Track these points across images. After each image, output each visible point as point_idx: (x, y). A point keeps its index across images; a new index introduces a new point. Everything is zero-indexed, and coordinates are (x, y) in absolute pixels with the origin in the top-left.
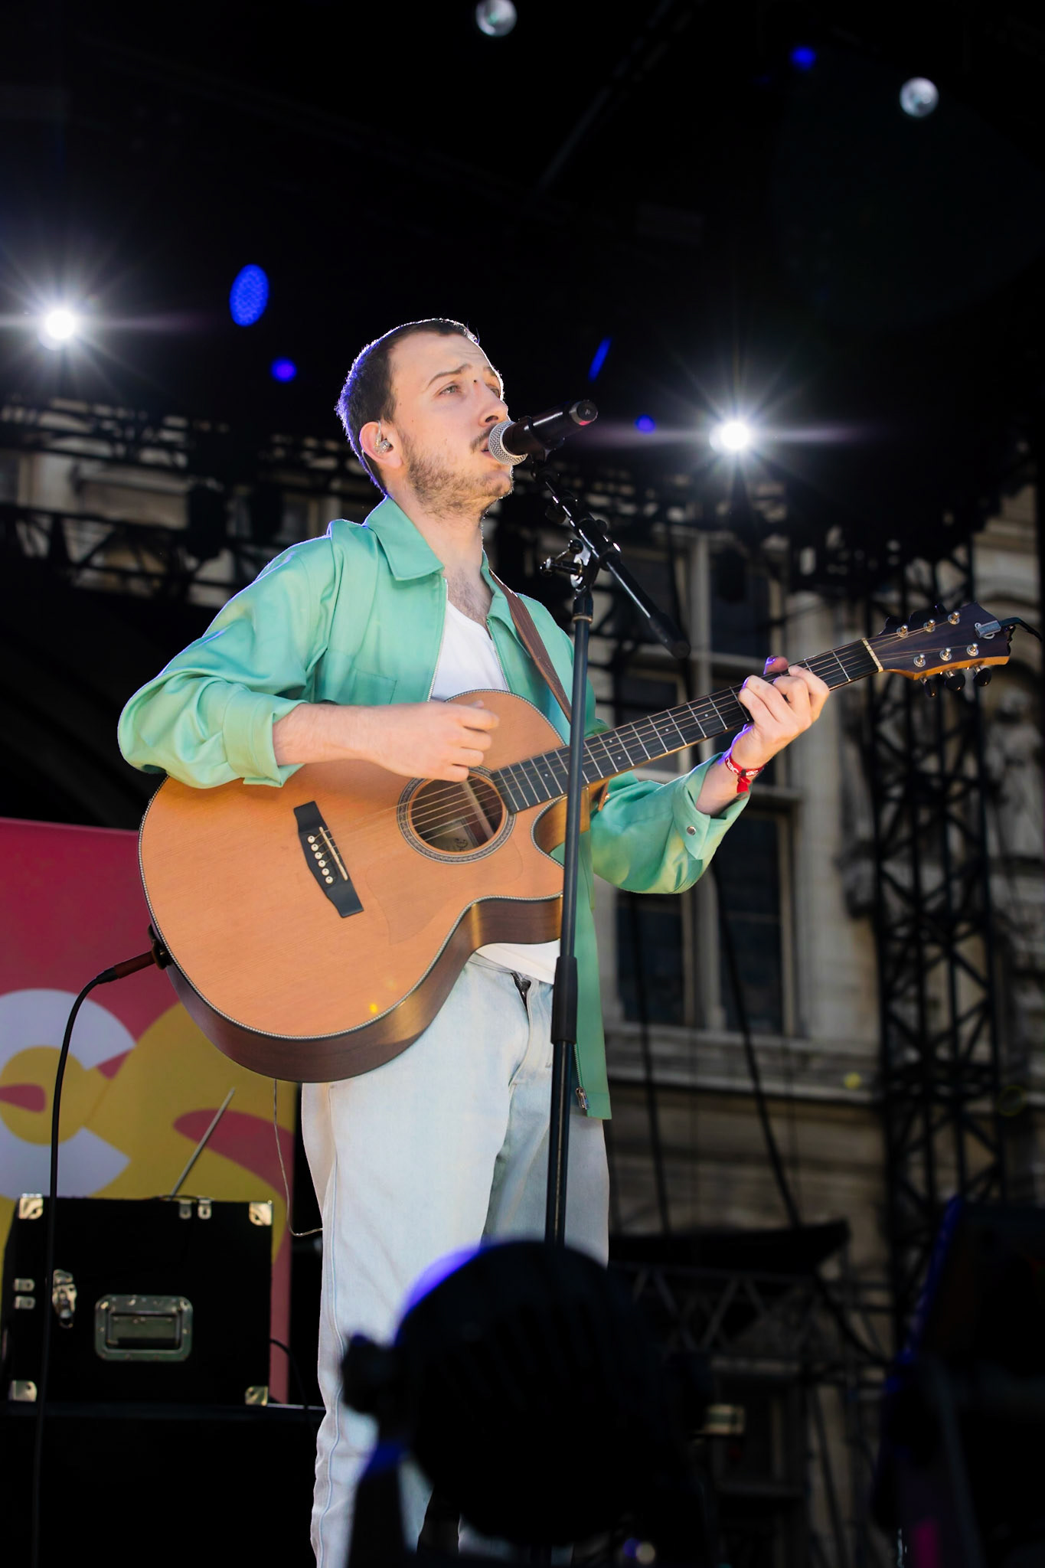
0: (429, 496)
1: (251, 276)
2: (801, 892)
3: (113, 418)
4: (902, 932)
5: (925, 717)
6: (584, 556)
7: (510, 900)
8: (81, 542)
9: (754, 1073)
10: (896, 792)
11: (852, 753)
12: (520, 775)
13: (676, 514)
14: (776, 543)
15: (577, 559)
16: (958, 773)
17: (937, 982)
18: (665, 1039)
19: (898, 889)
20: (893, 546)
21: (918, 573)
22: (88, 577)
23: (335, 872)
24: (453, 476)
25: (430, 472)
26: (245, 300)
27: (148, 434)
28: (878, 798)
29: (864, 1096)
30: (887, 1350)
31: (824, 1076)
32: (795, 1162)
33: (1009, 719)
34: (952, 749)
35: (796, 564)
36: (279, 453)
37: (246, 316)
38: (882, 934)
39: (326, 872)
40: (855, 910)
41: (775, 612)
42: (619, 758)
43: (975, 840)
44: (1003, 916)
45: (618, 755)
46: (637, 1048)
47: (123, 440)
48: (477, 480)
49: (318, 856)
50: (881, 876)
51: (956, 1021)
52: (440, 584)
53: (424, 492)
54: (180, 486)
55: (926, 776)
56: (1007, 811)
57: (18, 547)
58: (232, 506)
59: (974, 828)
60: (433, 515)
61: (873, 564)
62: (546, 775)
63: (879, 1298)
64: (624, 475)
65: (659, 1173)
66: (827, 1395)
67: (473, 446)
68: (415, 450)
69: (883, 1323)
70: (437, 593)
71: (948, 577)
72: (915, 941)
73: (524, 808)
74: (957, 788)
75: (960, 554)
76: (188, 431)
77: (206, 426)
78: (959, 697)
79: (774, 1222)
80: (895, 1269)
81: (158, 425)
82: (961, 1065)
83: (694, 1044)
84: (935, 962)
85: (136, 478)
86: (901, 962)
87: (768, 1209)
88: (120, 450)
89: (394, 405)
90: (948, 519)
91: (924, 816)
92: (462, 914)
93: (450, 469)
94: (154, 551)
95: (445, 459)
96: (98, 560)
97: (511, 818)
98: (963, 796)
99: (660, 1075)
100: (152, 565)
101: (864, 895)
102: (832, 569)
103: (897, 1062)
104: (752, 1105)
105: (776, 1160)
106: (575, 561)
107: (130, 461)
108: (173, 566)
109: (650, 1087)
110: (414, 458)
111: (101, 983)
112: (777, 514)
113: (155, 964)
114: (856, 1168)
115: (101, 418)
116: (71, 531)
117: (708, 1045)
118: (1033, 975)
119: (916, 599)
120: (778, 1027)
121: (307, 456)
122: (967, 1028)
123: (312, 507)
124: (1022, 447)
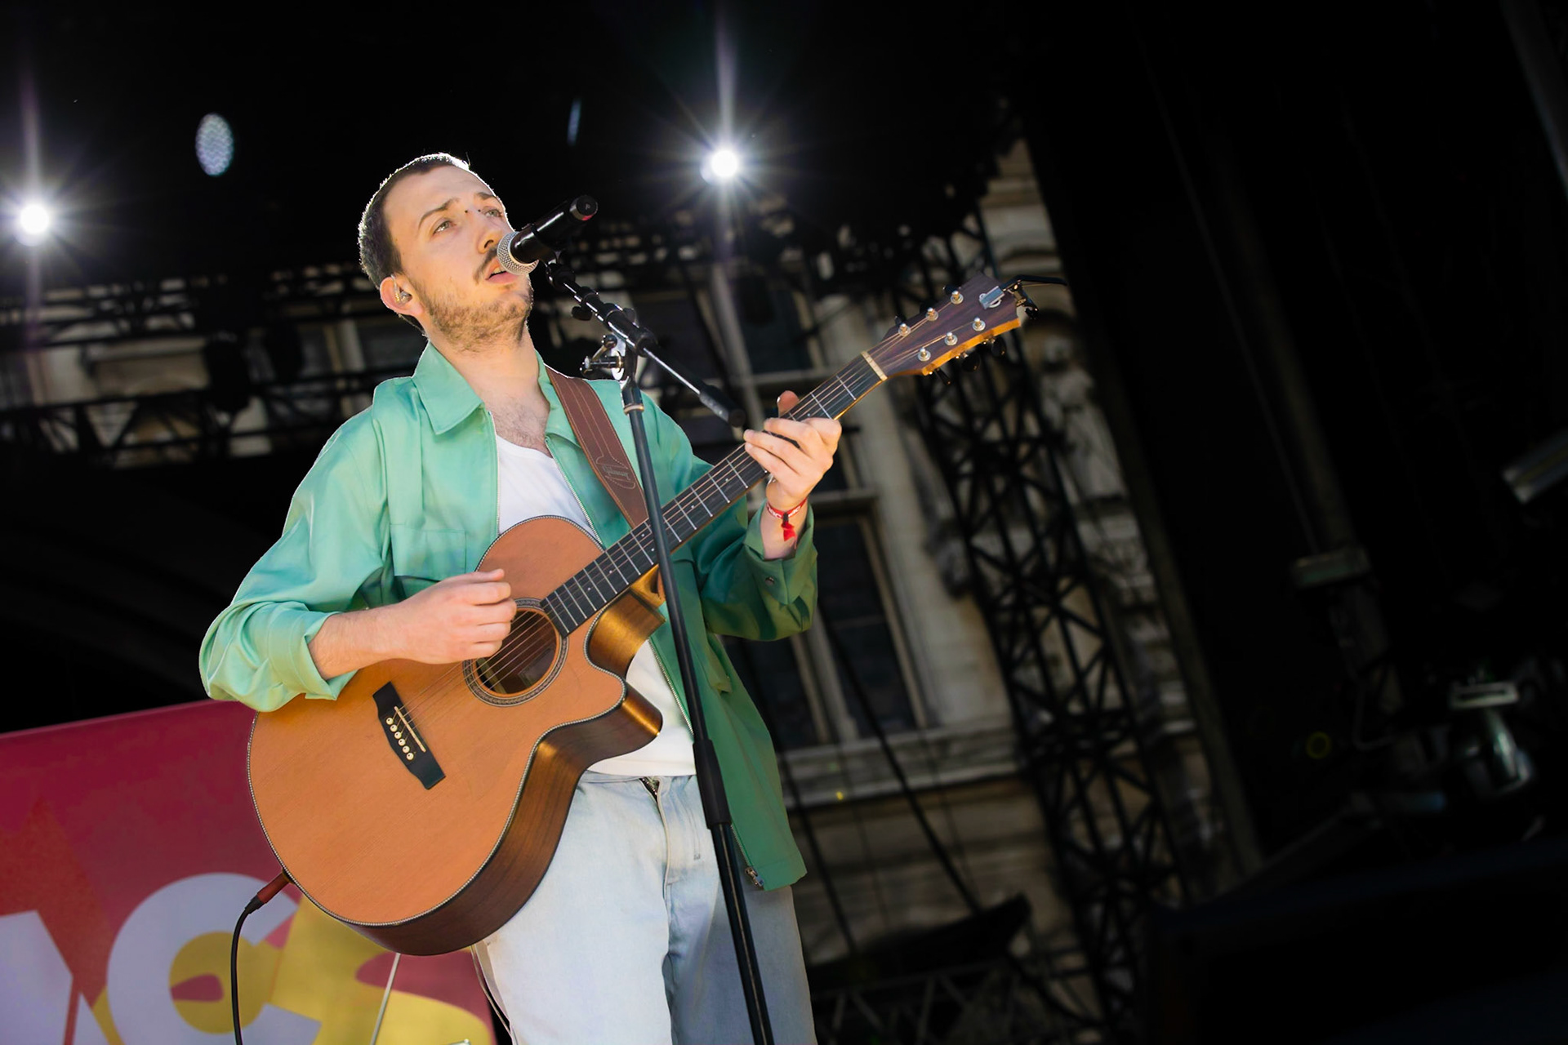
0: (456, 335)
1: (211, 125)
2: (900, 587)
3: (110, 297)
4: (1008, 600)
5: (975, 386)
6: (620, 347)
7: (576, 724)
8: (108, 425)
9: (899, 773)
10: (967, 468)
11: (914, 439)
12: (566, 597)
13: (687, 253)
14: (790, 255)
15: (614, 352)
16: (1021, 433)
17: (1052, 641)
18: (803, 762)
19: (992, 561)
20: (904, 231)
21: (934, 250)
22: (124, 459)
23: (414, 748)
24: (468, 310)
25: (446, 311)
26: (212, 150)
27: (148, 304)
28: (951, 477)
29: (1009, 768)
30: (1094, 1009)
31: (965, 759)
32: (960, 848)
33: (1056, 368)
34: (1010, 413)
35: (815, 272)
36: (283, 290)
37: (217, 166)
38: (988, 608)
39: (406, 750)
40: (955, 590)
41: (806, 322)
43: (1054, 495)
44: (1098, 559)
47: (126, 316)
48: (490, 309)
50: (973, 553)
51: (1080, 674)
52: (487, 419)
53: (450, 333)
54: (196, 343)
55: (993, 445)
56: (1077, 456)
57: (47, 446)
58: (249, 353)
59: (1050, 484)
60: (467, 352)
61: (889, 253)
62: (589, 589)
63: (1073, 961)
64: (626, 227)
65: (832, 894)
68: (428, 294)
69: (1083, 984)
70: (485, 428)
71: (965, 248)
72: (1021, 606)
73: (573, 628)
74: (1024, 450)
75: (970, 223)
76: (187, 291)
77: (204, 282)
78: (1004, 361)
79: (955, 914)
80: (1080, 926)
81: (159, 293)
82: (1096, 716)
84: (1046, 622)
85: (146, 347)
86: (1013, 630)
87: (944, 901)
88: (125, 325)
89: (398, 255)
90: (950, 191)
91: (1000, 484)
93: (463, 304)
94: (182, 415)
95: (456, 296)
96: (131, 439)
97: (564, 642)
98: (1032, 455)
100: (185, 430)
101: (960, 573)
102: (851, 268)
103: (1033, 727)
104: (904, 804)
105: (940, 852)
107: (139, 333)
108: (204, 423)
110: (429, 302)
112: (784, 228)
114: (1019, 839)
115: (98, 300)
116: (96, 417)
117: (850, 757)
118: (1141, 609)
119: (939, 275)
120: (910, 723)
121: (312, 286)
122: (1093, 678)
123: (329, 333)
124: (1003, 103)
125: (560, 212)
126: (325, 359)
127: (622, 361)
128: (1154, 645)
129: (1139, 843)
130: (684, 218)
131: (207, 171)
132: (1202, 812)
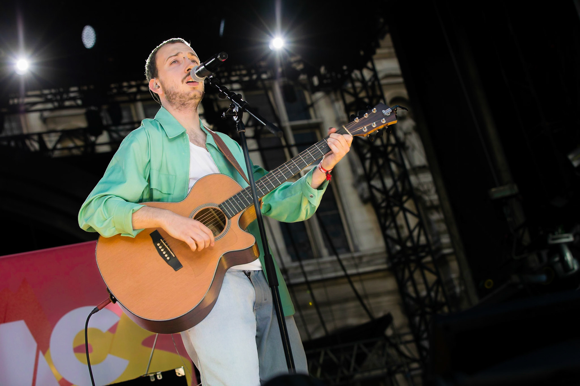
1: (88, 30)
2: (344, 200)
3: (51, 94)
4: (384, 205)
6: (236, 108)
7: (235, 251)
8: (50, 141)
9: (344, 269)
10: (368, 155)
12: (229, 204)
13: (264, 76)
14: (303, 77)
15: (234, 110)
16: (389, 143)
17: (400, 220)
18: (308, 265)
19: (378, 190)
20: (345, 68)
21: (356, 75)
22: (57, 154)
23: (170, 255)
24: (178, 93)
26: (88, 39)
27: (65, 96)
28: (362, 159)
29: (384, 266)
30: (416, 355)
31: (369, 263)
32: (366, 296)
33: (402, 118)
34: (385, 136)
35: (312, 83)
36: (115, 91)
37: (90, 45)
38: (376, 207)
39: (166, 256)
40: (364, 201)
41: (309, 102)
42: (264, 190)
43: (401, 165)
44: (417, 189)
45: (263, 188)
46: (299, 271)
47: (56, 101)
49: (162, 250)
50: (371, 187)
51: (411, 232)
52: (186, 136)
53: (171, 102)
54: (82, 111)
55: (378, 147)
56: (410, 151)
57: (28, 149)
58: (103, 114)
59: (400, 162)
60: (177, 110)
61: (339, 76)
62: (239, 202)
63: (409, 338)
64: (241, 67)
65: (319, 313)
66: (399, 377)
67: (183, 81)
69: (412, 347)
70: (185, 140)
71: (367, 74)
72: (389, 207)
73: (233, 216)
74: (390, 149)
75: (369, 65)
76: (79, 91)
77: (85, 88)
79: (365, 320)
80: (411, 325)
81: (68, 92)
82: (417, 247)
83: (319, 264)
84: (398, 213)
86: (386, 216)
87: (361, 316)
88: (56, 104)
89: (158, 71)
90: (362, 53)
91: (381, 161)
92: (219, 260)
94: (78, 138)
95: (174, 87)
96: (59, 146)
97: (229, 220)
98: (393, 150)
99: (310, 278)
100: (79, 143)
101: (366, 195)
102: (325, 81)
103: (393, 252)
104: (346, 280)
105: (359, 298)
106: (234, 111)
107: (62, 107)
108: (86, 140)
109: (308, 284)
111: (93, 313)
112: (300, 67)
113: (111, 302)
114: (389, 293)
115: (46, 95)
116: (46, 138)
117: (324, 263)
118: (433, 208)
119: (358, 84)
120: (348, 250)
121: (125, 89)
122: (415, 233)
123: (132, 107)
124: (382, 20)
125: (214, 58)
126: (131, 117)
127: (237, 113)
128: (438, 221)
129: (433, 294)
130: (263, 64)
131: (86, 47)
132: (456, 282)
